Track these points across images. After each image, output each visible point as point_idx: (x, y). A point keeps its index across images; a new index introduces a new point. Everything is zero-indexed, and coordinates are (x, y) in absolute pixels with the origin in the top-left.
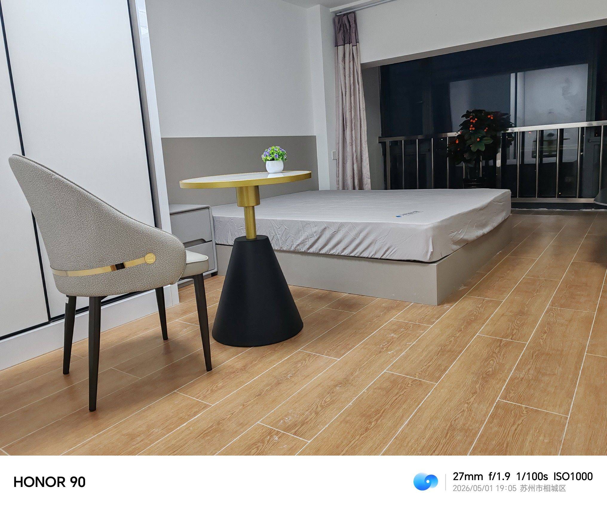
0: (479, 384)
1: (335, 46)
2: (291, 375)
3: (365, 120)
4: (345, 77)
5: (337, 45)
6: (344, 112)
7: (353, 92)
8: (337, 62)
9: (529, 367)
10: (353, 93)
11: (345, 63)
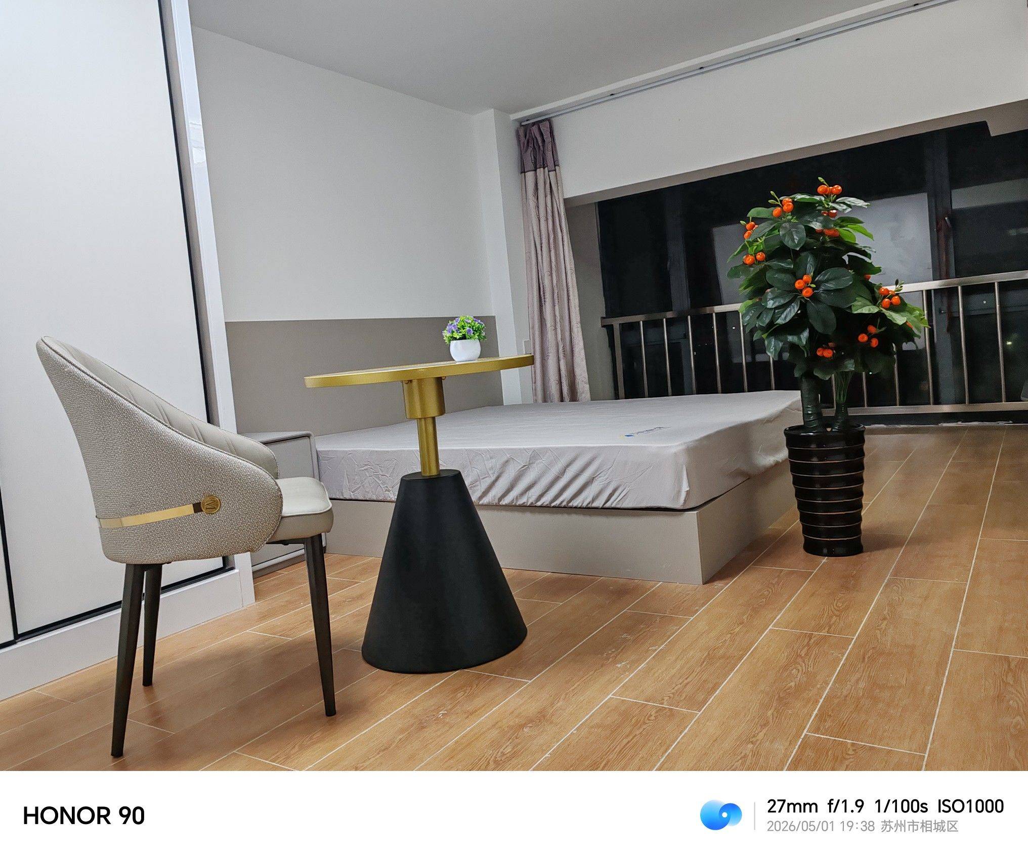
0: (773, 709)
1: (522, 173)
2: (446, 712)
3: (576, 288)
4: (539, 220)
5: (523, 171)
6: (540, 277)
7: (552, 244)
8: (525, 197)
9: (857, 676)
10: (554, 245)
11: (538, 199)
